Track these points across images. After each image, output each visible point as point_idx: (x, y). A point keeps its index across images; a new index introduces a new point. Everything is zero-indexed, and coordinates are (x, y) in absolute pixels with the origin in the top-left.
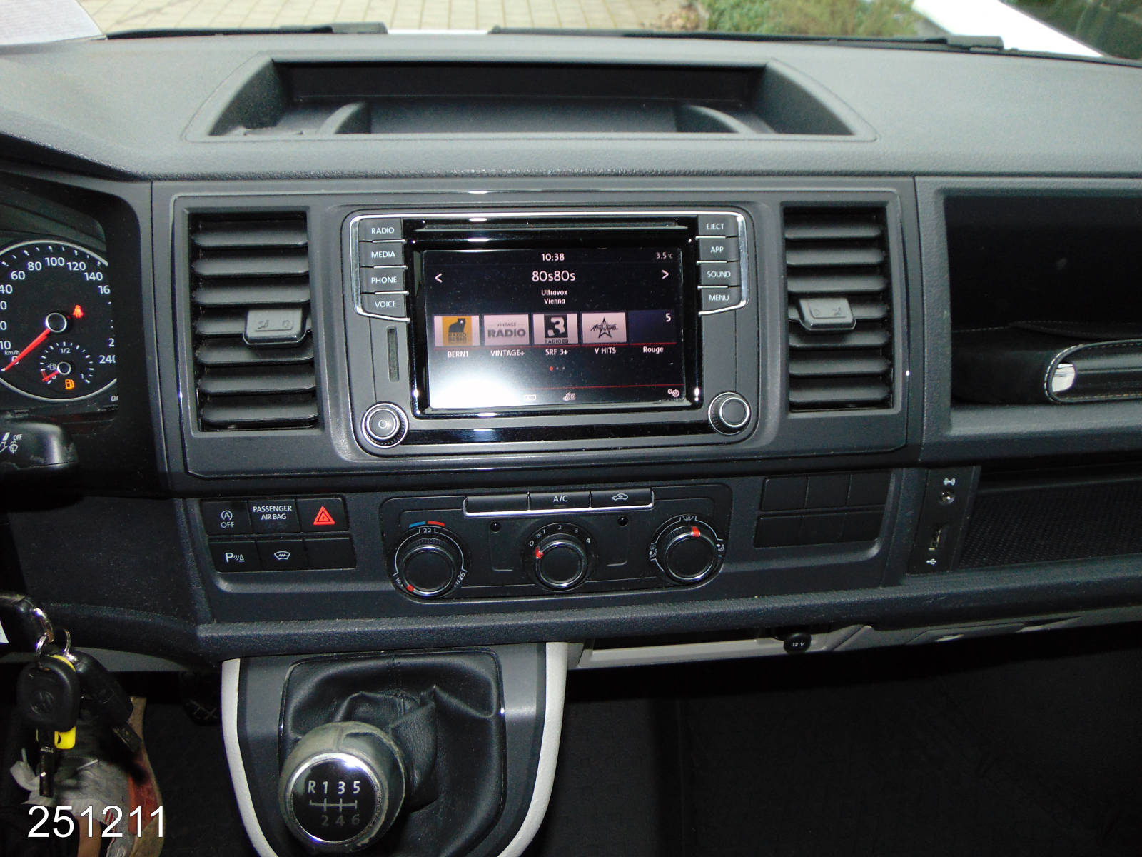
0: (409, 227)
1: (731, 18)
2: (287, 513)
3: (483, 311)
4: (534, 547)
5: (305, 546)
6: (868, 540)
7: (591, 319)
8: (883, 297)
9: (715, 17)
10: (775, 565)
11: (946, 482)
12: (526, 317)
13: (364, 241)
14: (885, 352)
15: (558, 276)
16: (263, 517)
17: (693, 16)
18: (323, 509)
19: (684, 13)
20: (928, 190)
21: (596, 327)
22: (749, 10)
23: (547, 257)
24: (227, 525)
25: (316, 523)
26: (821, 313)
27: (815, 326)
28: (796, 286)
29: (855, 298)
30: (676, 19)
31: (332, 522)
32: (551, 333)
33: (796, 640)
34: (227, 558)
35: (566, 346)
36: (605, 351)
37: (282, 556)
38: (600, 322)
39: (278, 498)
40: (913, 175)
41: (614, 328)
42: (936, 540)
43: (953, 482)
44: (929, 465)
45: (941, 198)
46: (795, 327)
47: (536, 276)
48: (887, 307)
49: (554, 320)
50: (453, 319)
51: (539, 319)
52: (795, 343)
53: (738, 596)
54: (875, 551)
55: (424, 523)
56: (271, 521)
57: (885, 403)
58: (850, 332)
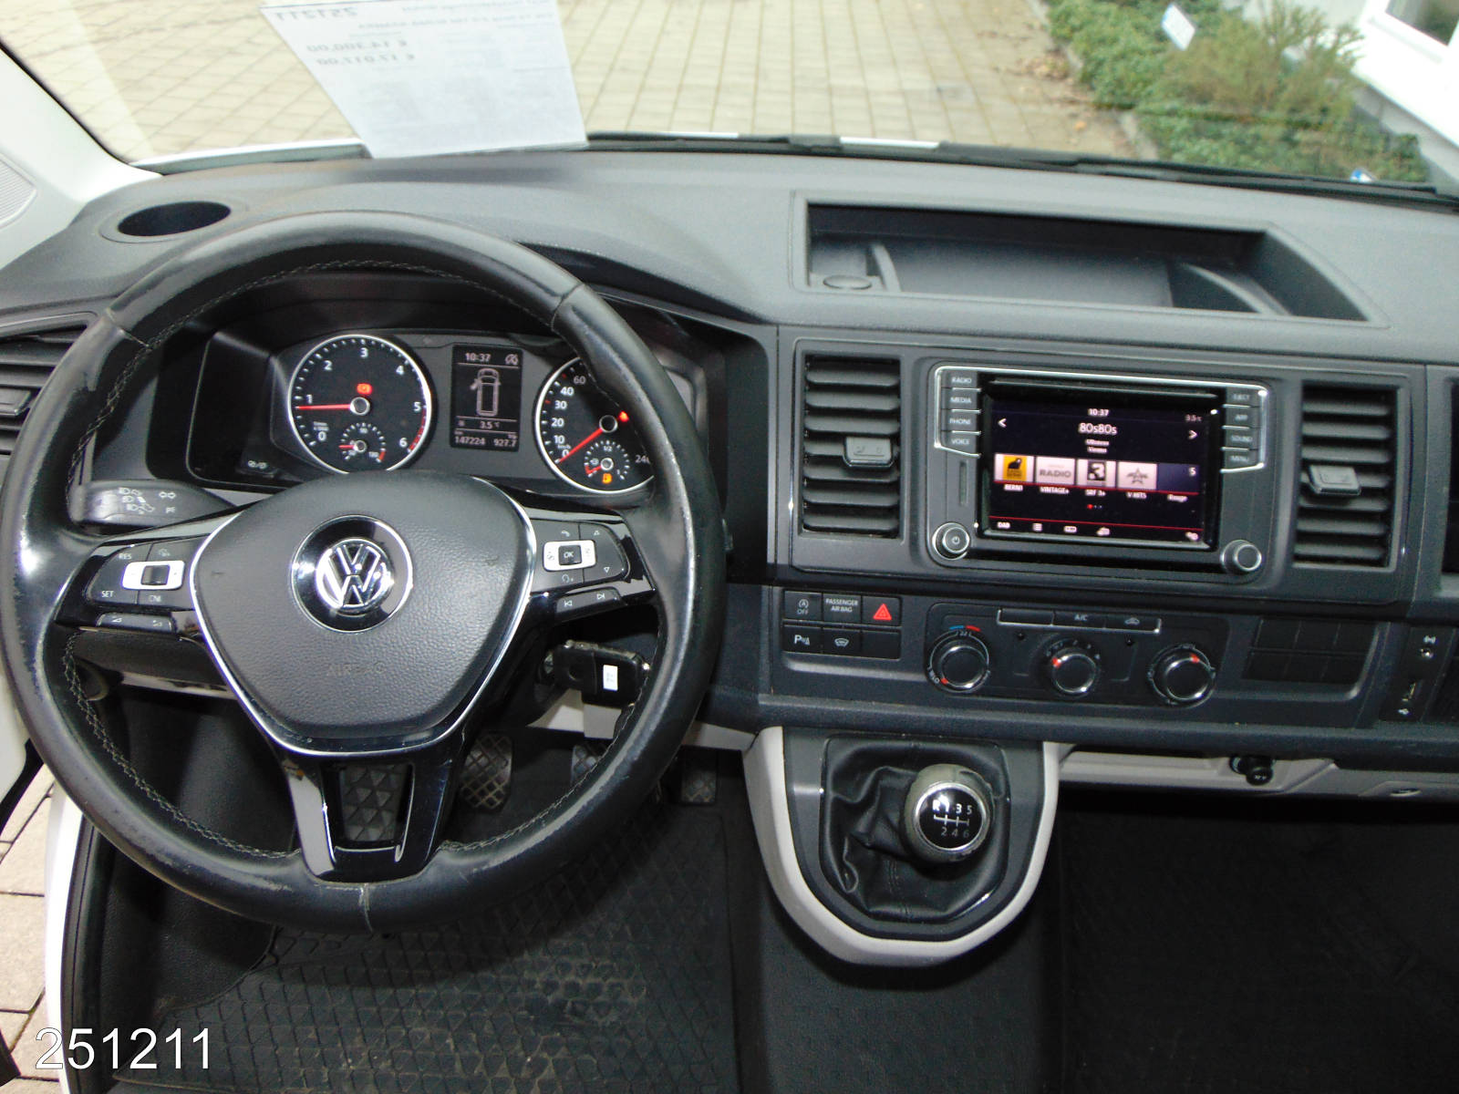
0: (983, 379)
1: (1113, 70)
2: (854, 607)
3: (1037, 452)
4: (1050, 658)
5: (861, 637)
6: (1349, 682)
7: (1127, 468)
8: (1388, 470)
9: (1090, 68)
10: (1260, 696)
11: (1427, 639)
12: (1071, 461)
13: (947, 388)
14: (1385, 518)
15: (1101, 429)
16: (833, 609)
17: (1060, 63)
18: (883, 606)
19: (1050, 59)
20: (1437, 376)
21: (1130, 475)
22: (1138, 63)
23: (1093, 412)
24: (803, 612)
25: (875, 617)
26: (1330, 479)
27: (1324, 490)
28: (1310, 453)
29: (1361, 468)
30: (1039, 65)
31: (889, 618)
32: (1092, 476)
33: (1258, 773)
34: (796, 640)
35: (1103, 489)
36: (1136, 495)
37: (841, 642)
38: (1133, 471)
39: (847, 594)
40: (1425, 363)
41: (1145, 476)
42: (1409, 692)
43: (1433, 640)
44: (1415, 622)
45: (1450, 386)
46: (1305, 490)
47: (1083, 428)
48: (1389, 478)
49: (1095, 466)
50: (1012, 458)
51: (1083, 464)
52: (1304, 503)
53: (1220, 721)
54: (1354, 693)
55: (962, 627)
56: (838, 613)
57: (1380, 562)
58: (1354, 498)
